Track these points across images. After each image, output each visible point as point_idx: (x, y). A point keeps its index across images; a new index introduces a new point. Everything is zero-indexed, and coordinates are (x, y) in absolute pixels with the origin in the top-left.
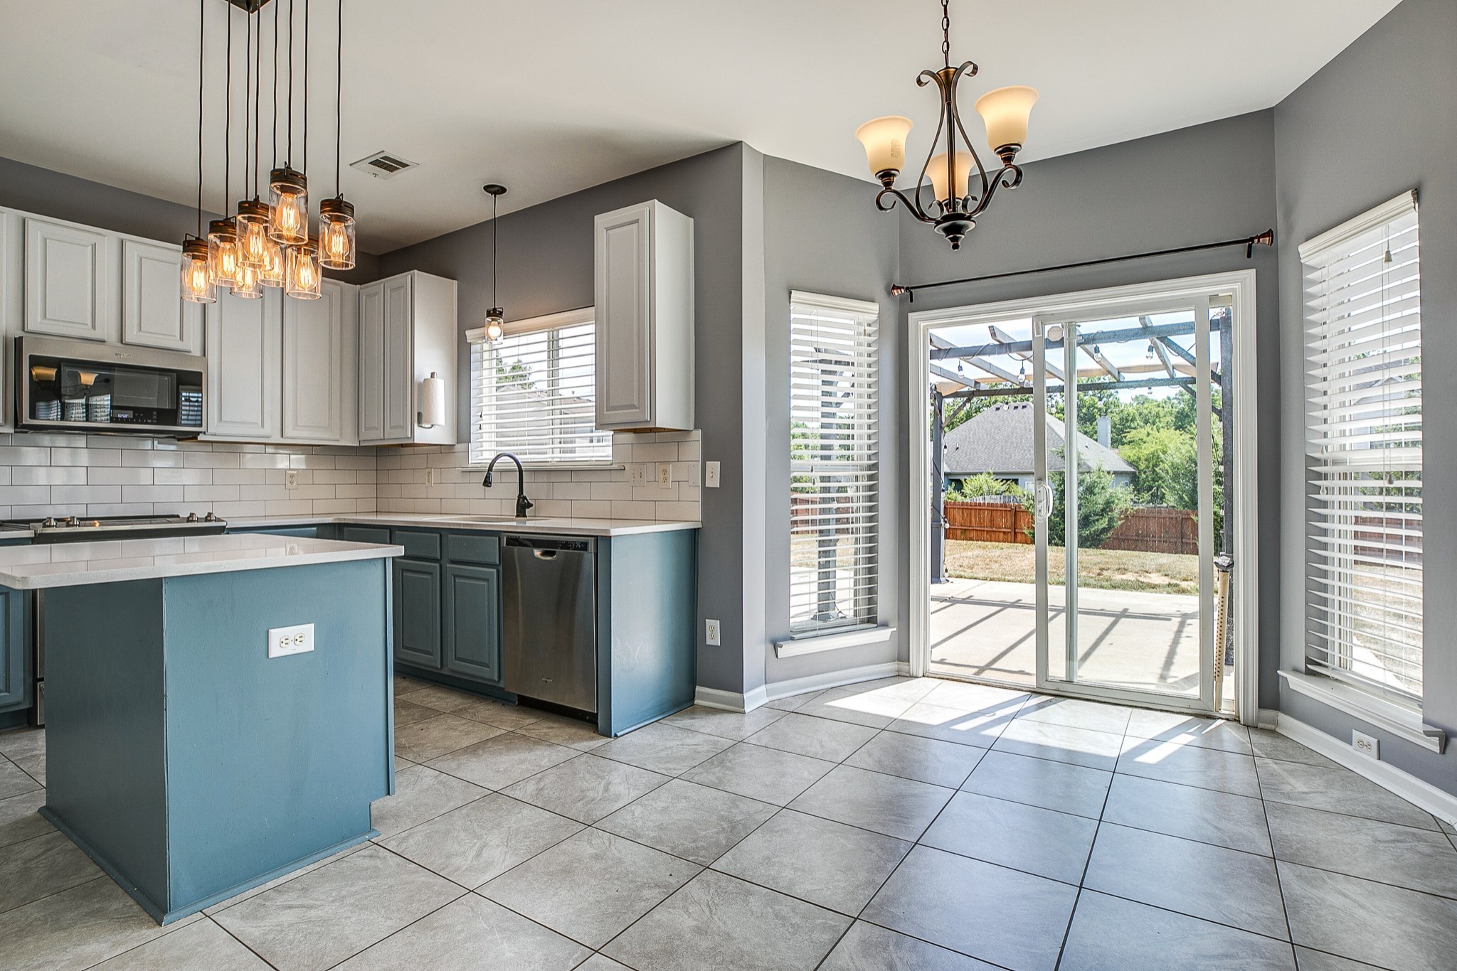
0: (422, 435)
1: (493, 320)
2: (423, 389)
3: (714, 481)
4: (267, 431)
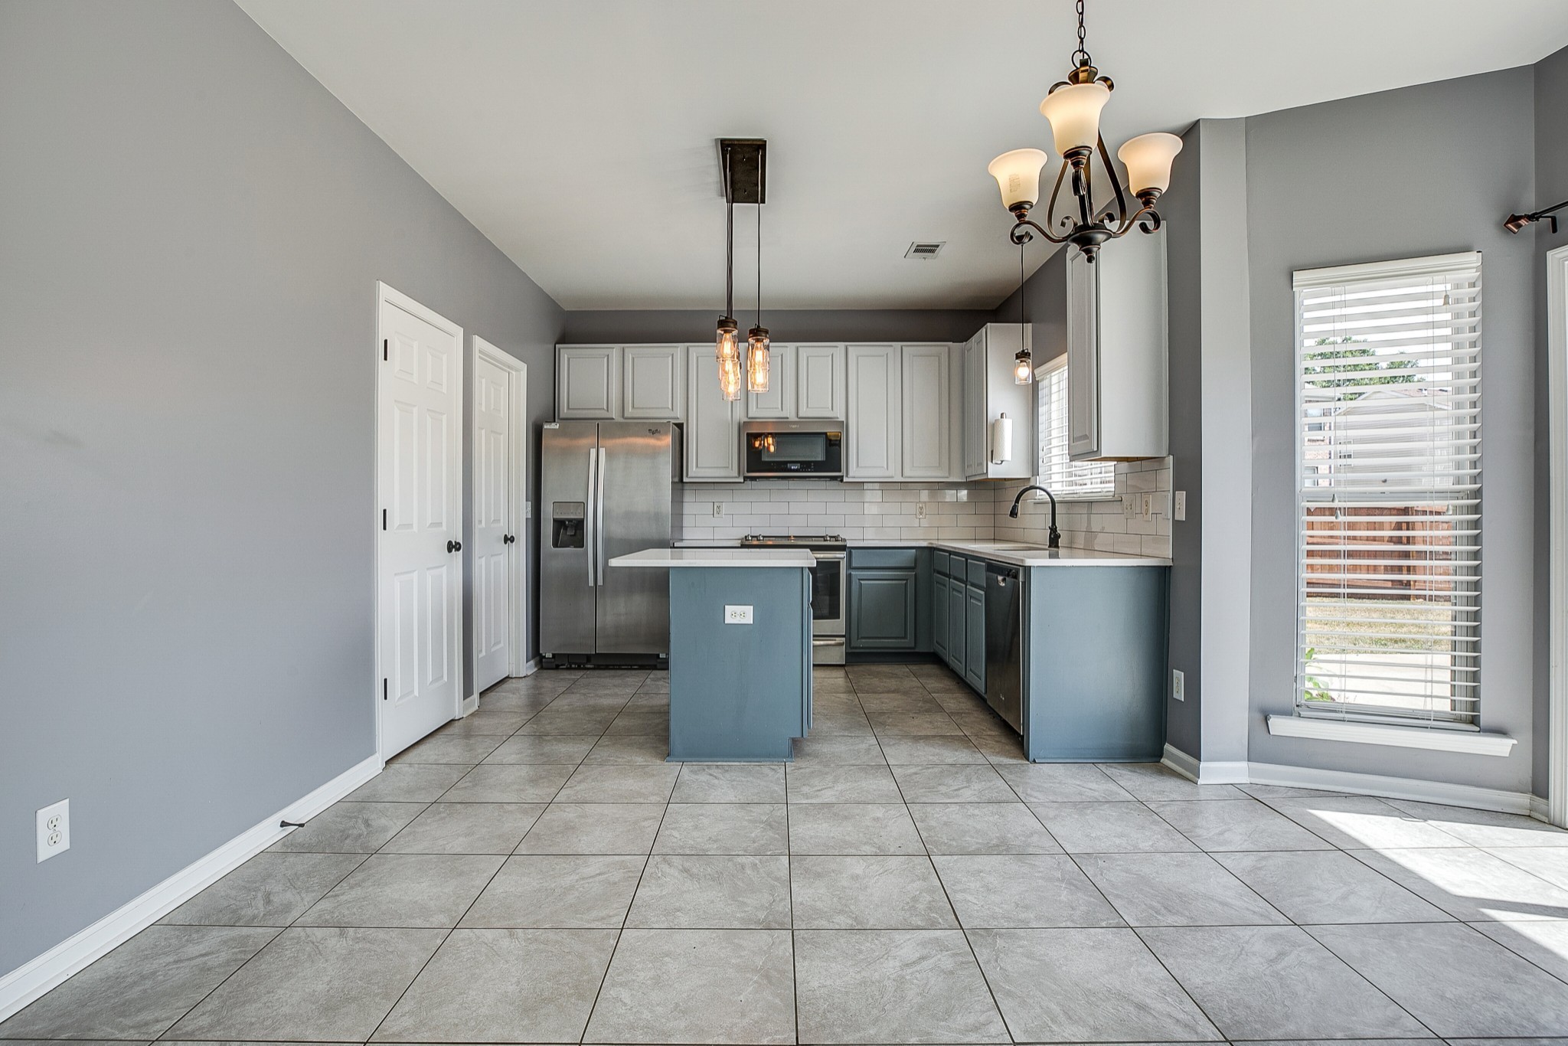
0: (994, 471)
1: (1021, 361)
2: (994, 428)
3: (1181, 516)
4: (889, 472)
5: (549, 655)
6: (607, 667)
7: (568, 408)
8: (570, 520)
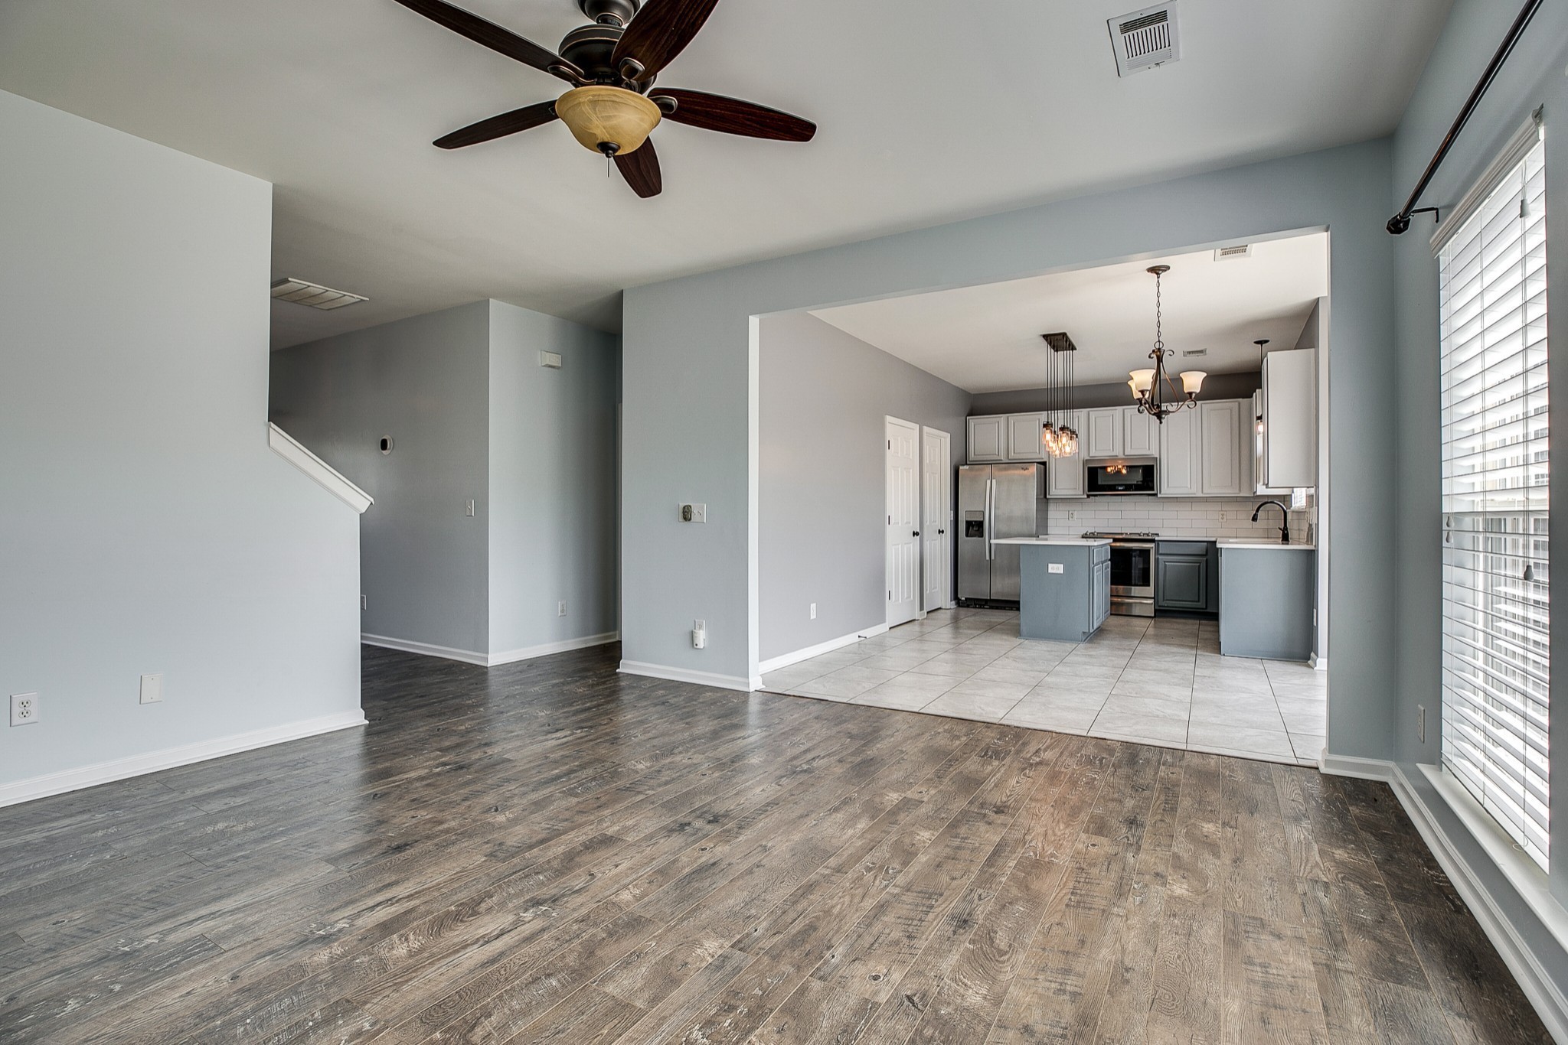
5: (963, 599)
6: (997, 608)
7: (975, 454)
8: (975, 522)
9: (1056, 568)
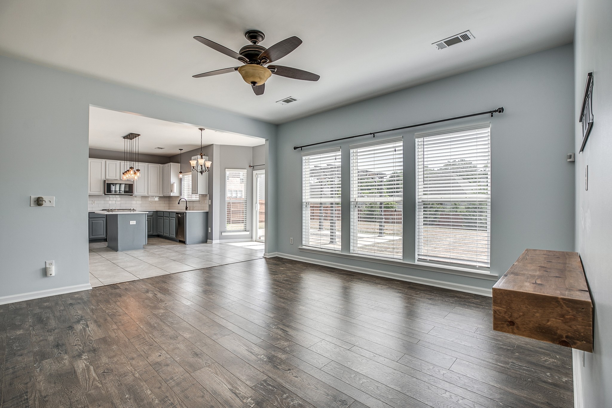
0: (172, 194)
1: (180, 174)
2: (172, 185)
3: (210, 204)
4: (145, 194)
9: (133, 223)
